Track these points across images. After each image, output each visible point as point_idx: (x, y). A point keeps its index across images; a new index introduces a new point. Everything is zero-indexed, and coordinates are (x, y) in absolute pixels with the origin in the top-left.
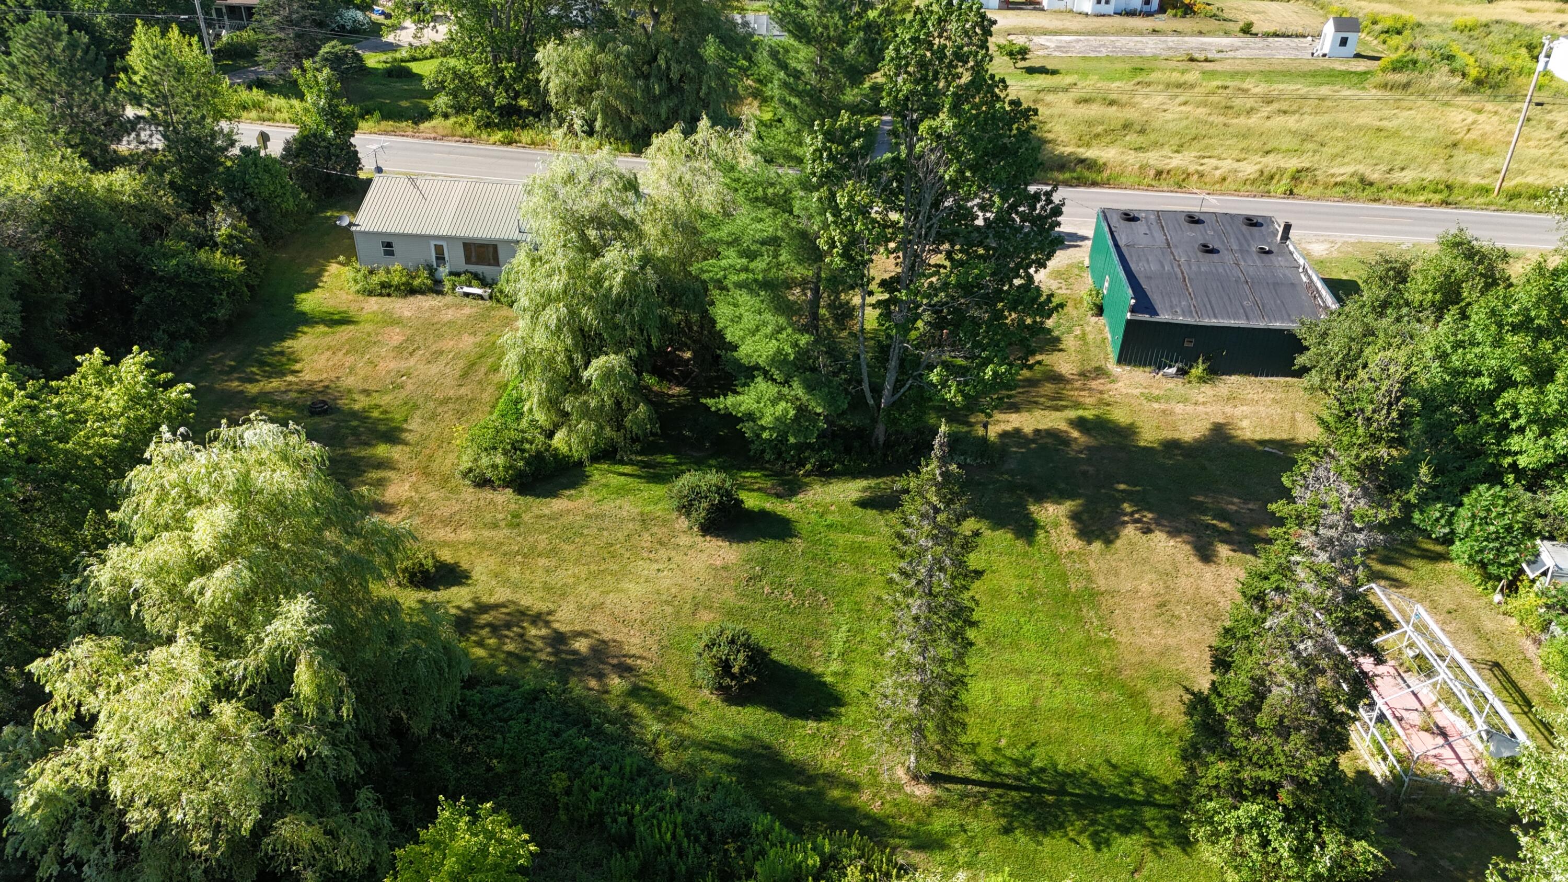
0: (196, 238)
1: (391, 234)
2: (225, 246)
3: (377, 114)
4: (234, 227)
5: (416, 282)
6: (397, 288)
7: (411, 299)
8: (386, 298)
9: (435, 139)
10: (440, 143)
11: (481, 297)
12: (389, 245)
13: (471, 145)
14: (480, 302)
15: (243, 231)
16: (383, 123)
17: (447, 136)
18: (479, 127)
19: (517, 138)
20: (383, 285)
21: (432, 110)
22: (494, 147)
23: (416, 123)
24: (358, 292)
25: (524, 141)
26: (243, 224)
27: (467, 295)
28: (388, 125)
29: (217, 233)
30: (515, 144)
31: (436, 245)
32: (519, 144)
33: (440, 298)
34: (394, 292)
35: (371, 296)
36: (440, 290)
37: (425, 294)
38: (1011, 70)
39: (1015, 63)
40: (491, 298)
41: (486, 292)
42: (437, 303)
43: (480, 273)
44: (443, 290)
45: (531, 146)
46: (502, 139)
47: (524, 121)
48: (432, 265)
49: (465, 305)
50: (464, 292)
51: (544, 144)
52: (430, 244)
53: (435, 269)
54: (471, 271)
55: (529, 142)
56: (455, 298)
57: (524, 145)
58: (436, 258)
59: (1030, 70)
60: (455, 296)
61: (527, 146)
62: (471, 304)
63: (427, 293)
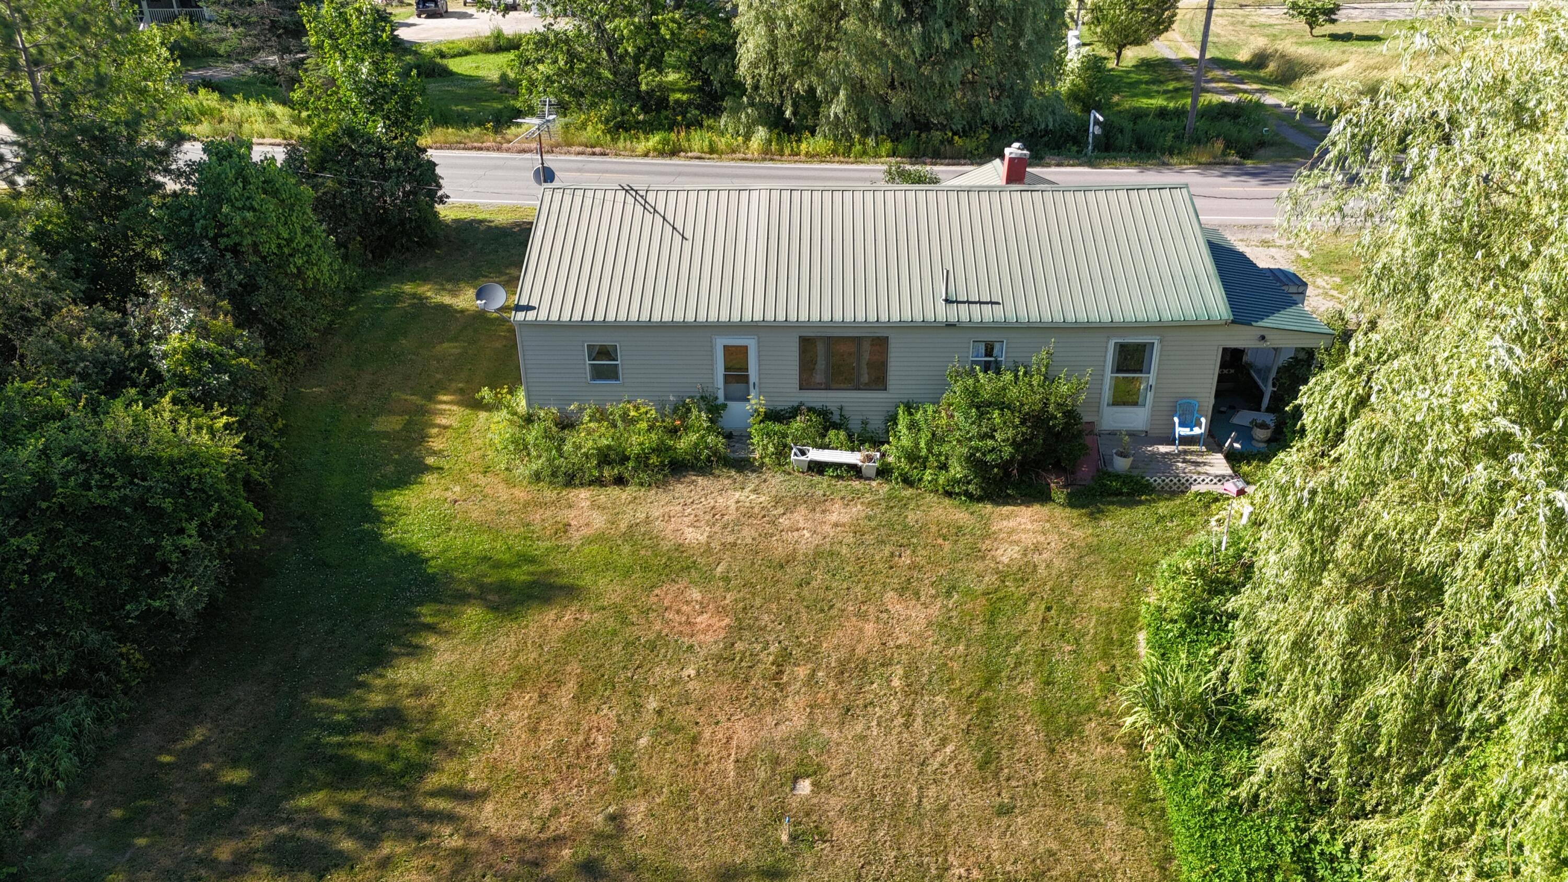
0: (101, 366)
1: (605, 326)
2: (182, 381)
4: (204, 331)
5: (684, 443)
6: (642, 461)
7: (681, 489)
8: (614, 492)
11: (855, 471)
12: (605, 352)
13: (607, 158)
14: (856, 484)
15: (228, 341)
18: (609, 131)
19: (686, 145)
20: (605, 458)
22: (647, 161)
23: (495, 130)
24: (537, 477)
25: (696, 147)
26: (223, 322)
27: (818, 468)
29: (155, 348)
30: (682, 154)
31: (726, 348)
32: (689, 154)
33: (757, 482)
34: (635, 469)
35: (575, 486)
36: (748, 460)
37: (712, 474)
38: (1309, 38)
39: (1312, 28)
40: (884, 472)
41: (869, 459)
42: (753, 497)
43: (841, 409)
44: (755, 459)
45: (715, 156)
46: (660, 146)
47: (684, 117)
48: (717, 398)
49: (826, 499)
50: (811, 462)
51: (734, 152)
52: (712, 348)
53: (725, 406)
54: (818, 406)
55: (706, 149)
56: (788, 477)
57: (699, 154)
58: (727, 379)
59: (1335, 37)
60: (789, 474)
61: (708, 156)
62: (842, 494)
63: (717, 472)
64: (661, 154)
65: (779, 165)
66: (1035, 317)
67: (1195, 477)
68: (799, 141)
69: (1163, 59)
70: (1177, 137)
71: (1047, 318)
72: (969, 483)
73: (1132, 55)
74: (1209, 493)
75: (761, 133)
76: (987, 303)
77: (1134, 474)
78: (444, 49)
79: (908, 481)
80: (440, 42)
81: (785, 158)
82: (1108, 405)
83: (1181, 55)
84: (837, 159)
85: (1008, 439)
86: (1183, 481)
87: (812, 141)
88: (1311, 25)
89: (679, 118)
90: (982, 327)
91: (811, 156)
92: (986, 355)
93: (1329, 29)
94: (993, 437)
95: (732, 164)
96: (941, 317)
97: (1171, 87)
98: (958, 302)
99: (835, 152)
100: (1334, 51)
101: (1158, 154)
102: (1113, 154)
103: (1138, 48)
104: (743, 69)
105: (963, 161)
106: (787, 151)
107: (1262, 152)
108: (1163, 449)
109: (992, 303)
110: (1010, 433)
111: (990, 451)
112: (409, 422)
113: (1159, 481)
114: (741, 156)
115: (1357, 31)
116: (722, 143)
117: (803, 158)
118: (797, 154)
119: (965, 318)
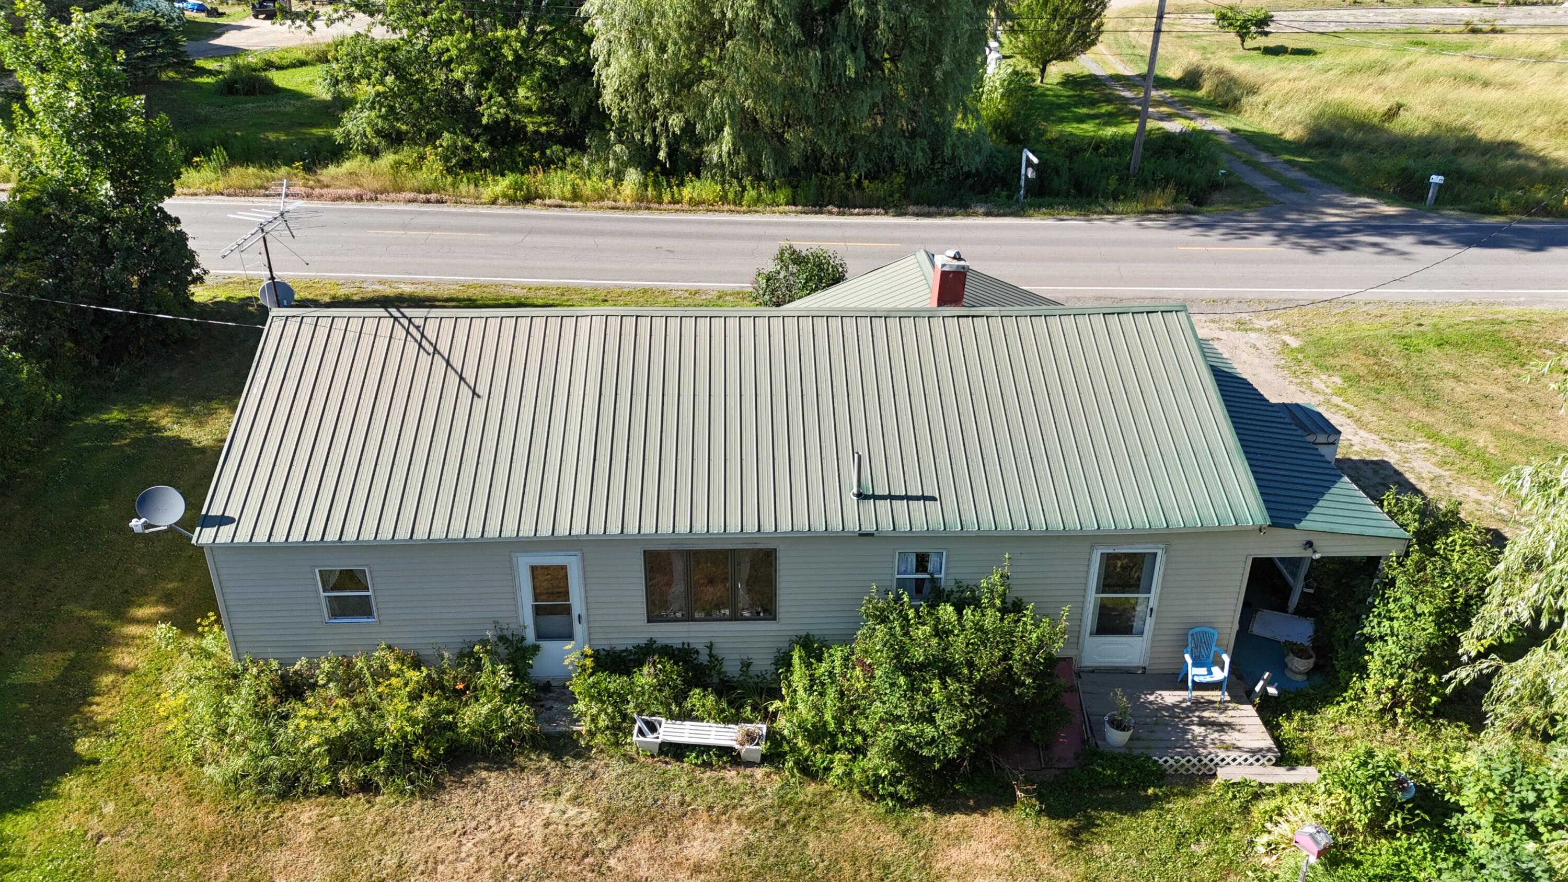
1: (343, 546)
3: (219, 153)
5: (470, 718)
6: (400, 756)
7: (461, 800)
9: (359, 198)
10: (372, 206)
11: (730, 758)
13: (443, 208)
14: (731, 774)
16: (236, 172)
17: (384, 191)
18: (449, 170)
19: (544, 189)
21: (340, 140)
22: (495, 210)
23: (308, 169)
24: (235, 785)
25: (556, 192)
27: (676, 751)
28: (250, 174)
30: (538, 201)
31: (533, 569)
32: (547, 201)
33: (579, 779)
34: (390, 772)
35: (295, 799)
36: (568, 735)
37: (513, 765)
38: (1240, 52)
39: (1243, 41)
40: (773, 758)
41: (750, 738)
42: (572, 811)
43: (710, 647)
44: (579, 733)
45: (578, 203)
46: (511, 192)
47: (543, 154)
48: (523, 639)
49: (685, 810)
50: (663, 744)
51: (601, 198)
52: (512, 571)
53: (536, 648)
54: (676, 643)
55: (568, 195)
56: (629, 767)
57: (559, 202)
58: (538, 611)
59: (1268, 51)
60: (631, 760)
61: (570, 204)
62: (710, 799)
63: (520, 760)
64: (513, 200)
65: (656, 216)
66: (987, 524)
67: (1222, 754)
68: (681, 184)
69: (1091, 75)
70: (1121, 179)
71: (1005, 524)
72: (899, 781)
73: (1057, 70)
74: (1244, 784)
75: (633, 176)
76: (917, 498)
77: (1136, 752)
78: (274, 59)
79: (807, 771)
80: (272, 50)
81: (664, 206)
82: (1091, 634)
83: (1110, 72)
84: (726, 207)
85: (955, 726)
86: (1206, 761)
87: (697, 184)
88: (1243, 37)
89: (537, 155)
90: (911, 537)
91: (695, 204)
92: (917, 571)
93: (1262, 42)
94: (932, 721)
95: (600, 214)
96: (852, 525)
97: (1103, 110)
98: (875, 497)
99: (724, 199)
100: (1272, 67)
101: (1101, 200)
102: (1048, 199)
103: (1064, 63)
104: (608, 97)
105: (875, 211)
106: (667, 197)
107: (1216, 196)
108: (1170, 697)
109: (925, 498)
110: (959, 717)
111: (927, 744)
112: (73, 665)
113: (1171, 761)
114: (611, 203)
115: (1291, 44)
116: (588, 187)
117: (686, 207)
118: (678, 202)
119: (886, 525)
